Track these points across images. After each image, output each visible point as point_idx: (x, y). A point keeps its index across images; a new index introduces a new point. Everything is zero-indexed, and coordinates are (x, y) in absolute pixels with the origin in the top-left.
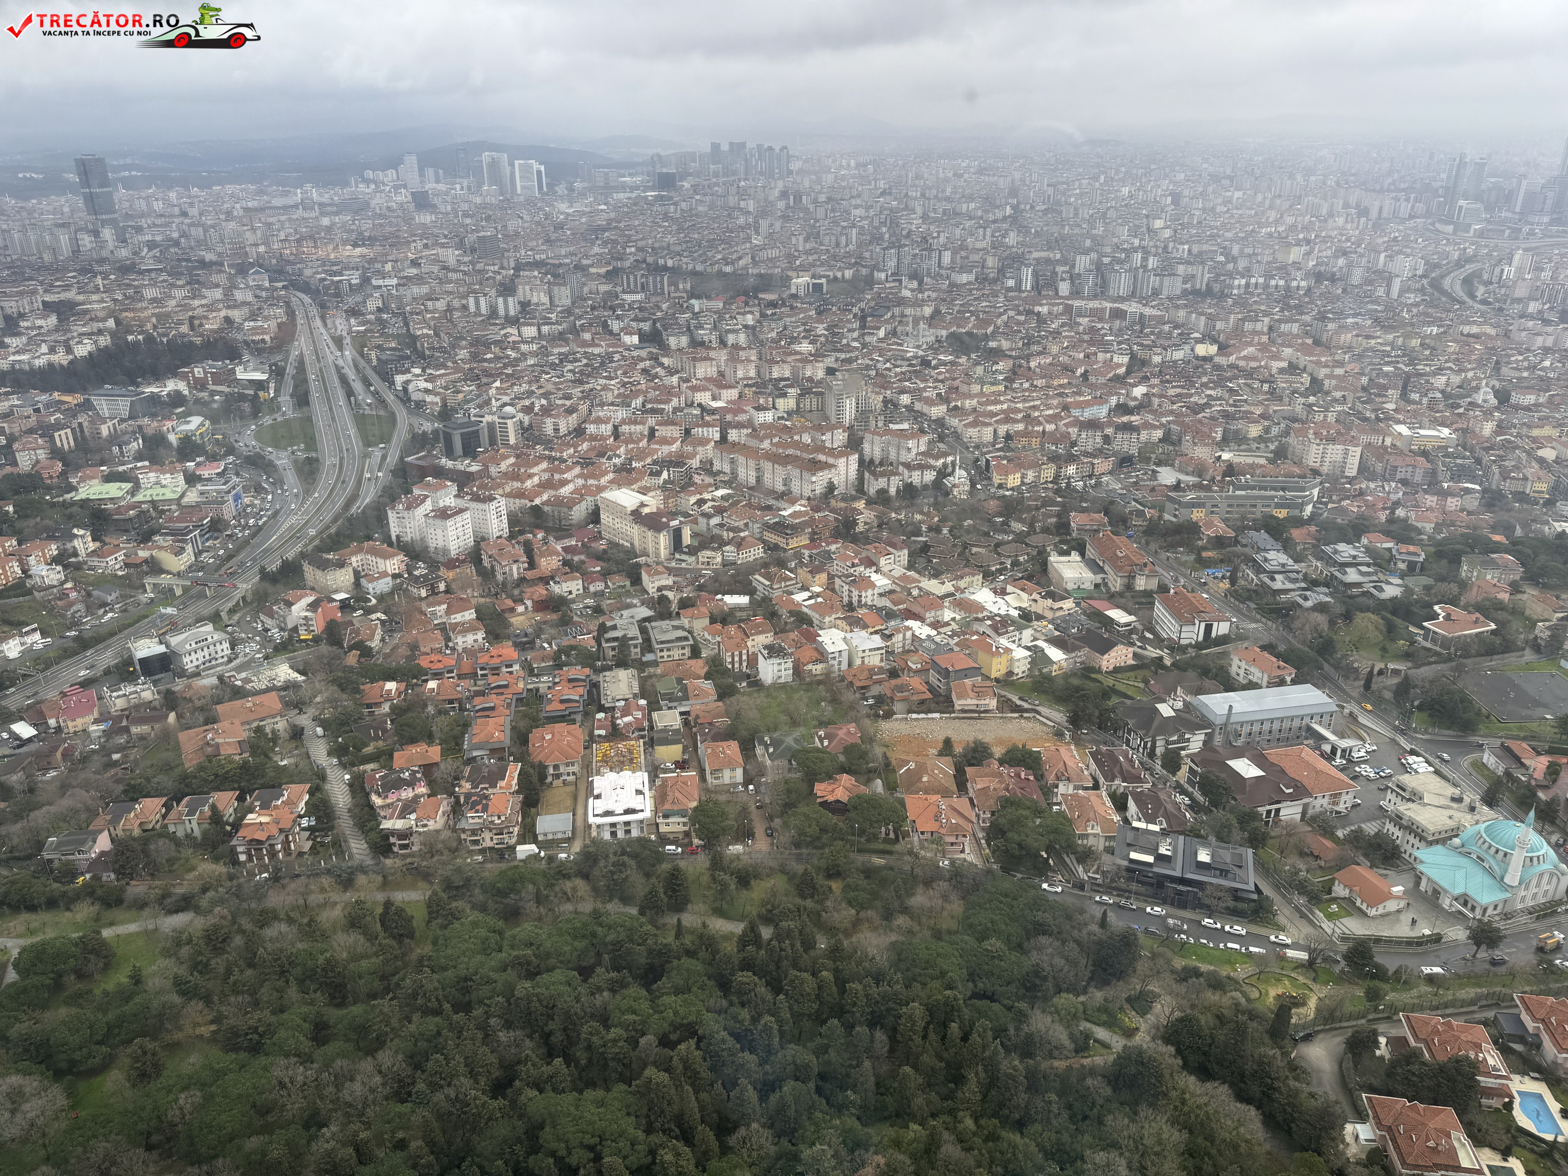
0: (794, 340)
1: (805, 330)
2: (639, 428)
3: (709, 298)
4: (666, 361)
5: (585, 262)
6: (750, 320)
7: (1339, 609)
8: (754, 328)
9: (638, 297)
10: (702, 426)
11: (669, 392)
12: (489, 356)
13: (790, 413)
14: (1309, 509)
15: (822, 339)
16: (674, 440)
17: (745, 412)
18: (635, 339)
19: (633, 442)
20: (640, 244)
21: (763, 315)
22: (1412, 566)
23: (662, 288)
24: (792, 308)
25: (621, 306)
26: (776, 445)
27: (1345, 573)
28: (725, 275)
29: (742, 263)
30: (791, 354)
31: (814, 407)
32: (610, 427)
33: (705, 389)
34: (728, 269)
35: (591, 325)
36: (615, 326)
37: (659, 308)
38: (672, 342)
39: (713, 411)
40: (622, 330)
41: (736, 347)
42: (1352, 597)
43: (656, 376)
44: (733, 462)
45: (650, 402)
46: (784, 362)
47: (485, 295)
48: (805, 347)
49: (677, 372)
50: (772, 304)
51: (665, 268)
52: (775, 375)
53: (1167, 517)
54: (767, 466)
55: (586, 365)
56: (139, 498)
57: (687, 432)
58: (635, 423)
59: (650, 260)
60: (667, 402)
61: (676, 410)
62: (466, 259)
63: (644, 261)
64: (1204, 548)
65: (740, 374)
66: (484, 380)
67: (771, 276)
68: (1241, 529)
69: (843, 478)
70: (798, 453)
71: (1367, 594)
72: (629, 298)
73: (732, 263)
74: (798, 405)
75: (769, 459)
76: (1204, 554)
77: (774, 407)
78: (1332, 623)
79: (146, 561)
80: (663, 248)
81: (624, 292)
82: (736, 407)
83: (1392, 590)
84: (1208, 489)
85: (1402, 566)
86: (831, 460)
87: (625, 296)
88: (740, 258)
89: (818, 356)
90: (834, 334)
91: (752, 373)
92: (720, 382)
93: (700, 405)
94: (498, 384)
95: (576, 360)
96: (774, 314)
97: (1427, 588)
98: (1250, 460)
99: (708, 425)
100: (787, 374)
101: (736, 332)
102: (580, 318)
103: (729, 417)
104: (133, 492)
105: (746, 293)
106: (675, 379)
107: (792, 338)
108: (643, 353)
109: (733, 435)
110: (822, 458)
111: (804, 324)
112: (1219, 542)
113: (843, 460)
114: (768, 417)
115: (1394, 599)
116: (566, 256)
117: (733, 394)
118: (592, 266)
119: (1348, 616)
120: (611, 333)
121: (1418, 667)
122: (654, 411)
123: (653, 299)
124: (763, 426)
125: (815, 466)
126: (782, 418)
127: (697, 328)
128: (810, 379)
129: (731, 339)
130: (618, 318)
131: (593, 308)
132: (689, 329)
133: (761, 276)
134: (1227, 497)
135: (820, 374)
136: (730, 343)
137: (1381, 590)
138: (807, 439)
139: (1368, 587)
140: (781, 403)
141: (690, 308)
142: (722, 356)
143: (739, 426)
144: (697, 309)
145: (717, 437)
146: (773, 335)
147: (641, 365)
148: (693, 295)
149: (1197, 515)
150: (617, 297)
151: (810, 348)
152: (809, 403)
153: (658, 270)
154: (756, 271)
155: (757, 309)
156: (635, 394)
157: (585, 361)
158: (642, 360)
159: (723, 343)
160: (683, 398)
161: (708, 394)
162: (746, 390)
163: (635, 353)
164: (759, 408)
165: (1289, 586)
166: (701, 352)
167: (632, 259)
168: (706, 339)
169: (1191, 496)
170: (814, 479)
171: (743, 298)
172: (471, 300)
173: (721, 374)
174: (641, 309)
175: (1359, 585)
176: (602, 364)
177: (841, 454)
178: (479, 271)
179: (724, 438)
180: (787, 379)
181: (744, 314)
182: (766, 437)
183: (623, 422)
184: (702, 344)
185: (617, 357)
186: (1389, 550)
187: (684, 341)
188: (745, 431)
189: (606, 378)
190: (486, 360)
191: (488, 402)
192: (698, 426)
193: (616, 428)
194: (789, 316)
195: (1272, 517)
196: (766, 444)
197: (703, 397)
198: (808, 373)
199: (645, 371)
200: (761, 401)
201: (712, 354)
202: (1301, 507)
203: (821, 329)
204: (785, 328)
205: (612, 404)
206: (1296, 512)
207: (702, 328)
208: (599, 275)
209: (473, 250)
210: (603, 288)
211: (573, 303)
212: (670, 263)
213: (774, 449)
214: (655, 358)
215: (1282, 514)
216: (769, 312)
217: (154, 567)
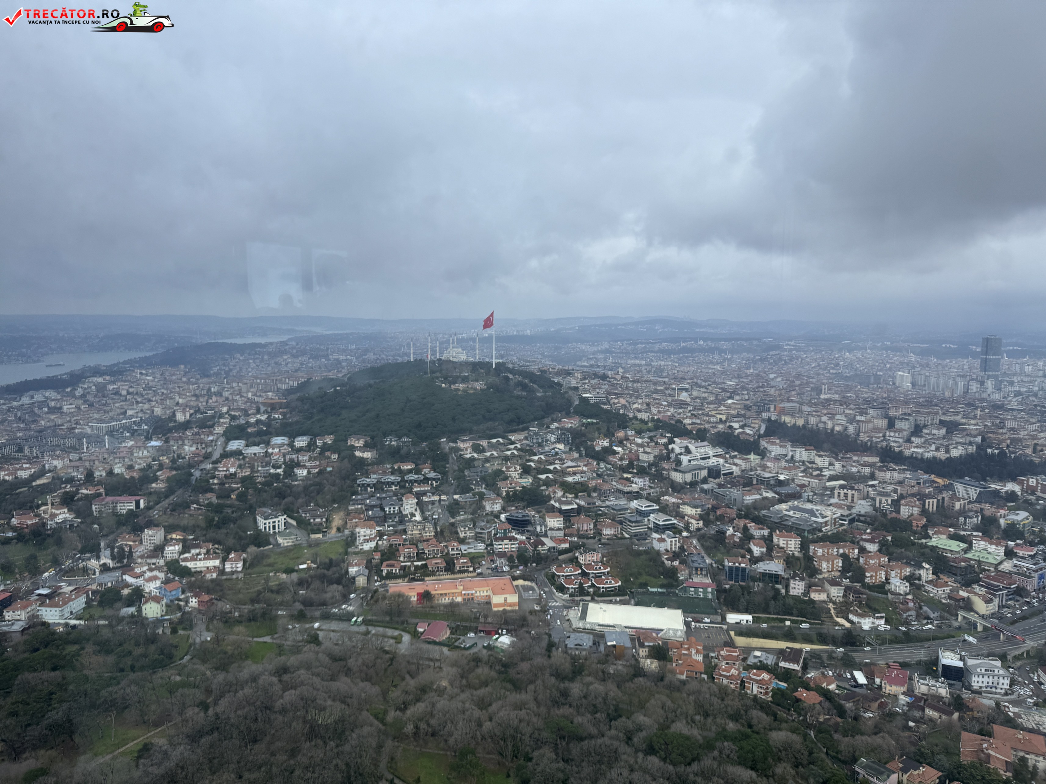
56: (969, 555)
79: (963, 599)
104: (966, 551)
217: (968, 606)
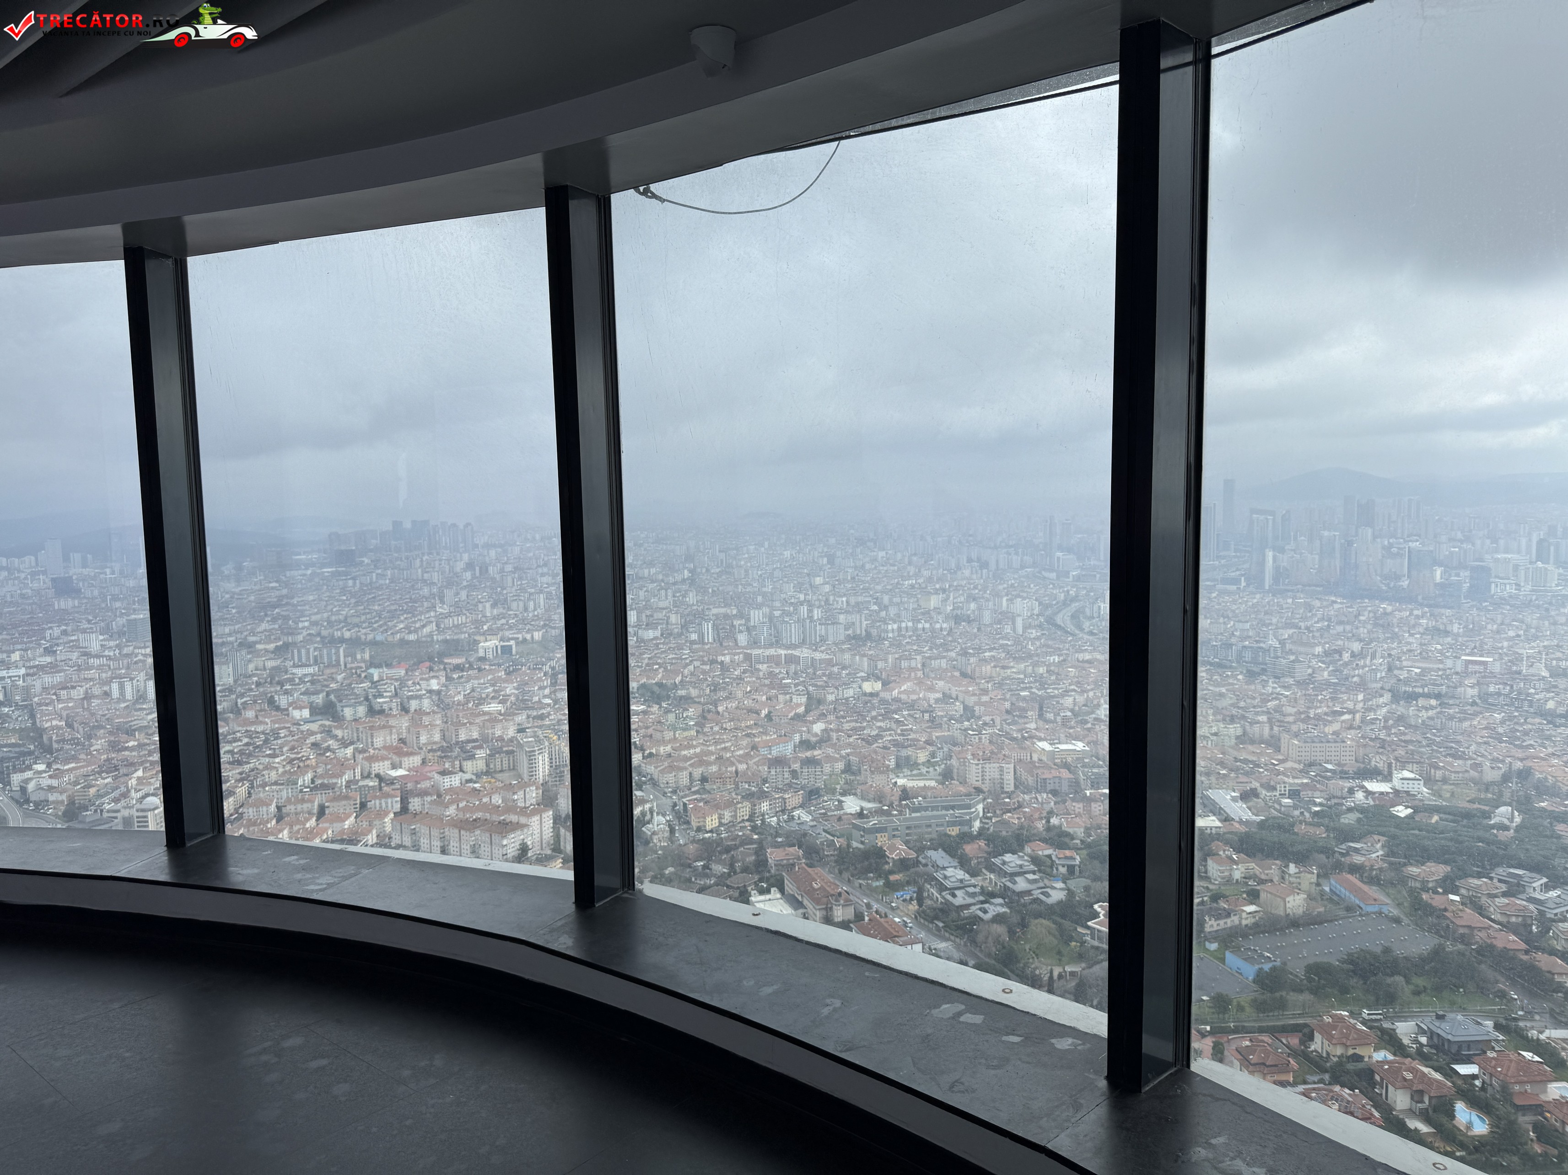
0: (481, 701)
1: (494, 691)
2: (306, 806)
3: (389, 666)
4: (339, 733)
5: (251, 639)
6: (434, 685)
7: (1015, 919)
8: (438, 692)
9: (310, 670)
10: (380, 798)
11: (342, 766)
12: (131, 744)
13: (479, 775)
14: (977, 824)
15: (513, 698)
16: (348, 817)
17: (430, 778)
18: (306, 713)
19: (298, 822)
20: (314, 618)
21: (449, 678)
22: (1071, 869)
23: (338, 661)
24: (480, 670)
25: (291, 681)
26: (465, 809)
27: (1015, 883)
28: (408, 643)
29: (426, 630)
30: (479, 715)
31: (505, 766)
32: (273, 808)
33: (383, 759)
34: (412, 637)
35: (255, 702)
36: (283, 701)
37: (333, 679)
38: (348, 713)
39: (392, 781)
40: (290, 705)
41: (420, 712)
42: (1024, 905)
43: (328, 749)
44: (414, 833)
45: (322, 776)
46: (471, 723)
47: (132, 679)
48: (494, 707)
49: (352, 743)
50: (458, 668)
51: (342, 640)
52: (463, 737)
53: (855, 844)
54: (452, 833)
55: (247, 744)
57: (363, 805)
58: (303, 801)
59: (324, 633)
60: (340, 776)
61: (349, 783)
62: (112, 643)
63: (319, 634)
64: (891, 872)
65: (423, 739)
66: (123, 770)
67: (458, 641)
68: (920, 850)
69: (537, 837)
70: (488, 816)
71: (1036, 900)
72: (299, 672)
73: (416, 631)
74: (487, 765)
75: (455, 826)
76: (892, 878)
77: (461, 770)
78: (1011, 932)
80: (340, 622)
81: (294, 666)
82: (417, 775)
83: (1057, 895)
84: (888, 813)
85: (1063, 870)
86: (523, 820)
87: (295, 671)
88: (424, 626)
89: (508, 715)
90: (524, 693)
91: (437, 737)
92: (401, 749)
93: (378, 776)
94: (140, 773)
95: (236, 740)
96: (460, 677)
97: (1087, 889)
98: (921, 784)
99: (387, 796)
100: (475, 735)
101: (419, 697)
102: (242, 695)
103: (410, 786)
105: (431, 659)
106: (349, 751)
107: (481, 698)
108: (314, 727)
109: (415, 804)
110: (514, 818)
111: (493, 685)
112: (903, 864)
113: (535, 819)
114: (455, 781)
115: (1060, 902)
116: (230, 635)
117: (416, 760)
118: (259, 642)
119: (1024, 925)
120: (278, 708)
121: (1090, 967)
122: (324, 787)
123: (328, 671)
124: (451, 790)
125: (505, 828)
126: (470, 781)
127: (375, 697)
128: (501, 739)
129: (414, 705)
130: (286, 692)
131: (258, 684)
132: (367, 699)
133: (446, 641)
134: (906, 820)
135: (511, 732)
136: (412, 709)
137: (1047, 895)
138: (497, 800)
139: (1037, 893)
140: (468, 765)
141: (369, 677)
142: (404, 723)
143: (423, 793)
144: (376, 678)
145: (397, 807)
146: (460, 697)
147: (312, 739)
148: (372, 664)
149: (882, 840)
150: (286, 672)
151: (500, 707)
152: (498, 762)
153: (333, 642)
154: (440, 638)
155: (443, 673)
156: (302, 770)
157: (246, 740)
158: (313, 733)
159: (405, 710)
160: (358, 771)
161: (387, 763)
162: (430, 756)
163: (305, 728)
164: (444, 773)
165: (970, 900)
166: (378, 721)
167: (305, 633)
168: (385, 706)
169: (873, 822)
170: (505, 842)
171: (427, 664)
172: (115, 686)
173: (402, 741)
174: (313, 682)
175: (1029, 892)
176: (266, 741)
177: (534, 813)
178: (127, 655)
179: (404, 809)
180: (474, 741)
181: (427, 680)
182: (452, 802)
183: (289, 800)
184: (381, 712)
185: (283, 733)
186: (1049, 856)
187: (362, 710)
188: (429, 799)
189: (269, 756)
190: (127, 749)
191: (125, 795)
192: (375, 798)
193: (279, 808)
194: (477, 678)
195: (946, 835)
196: (451, 811)
197: (382, 767)
198: (498, 733)
199: (315, 745)
200: (447, 765)
201: (392, 722)
202: (969, 823)
203: (510, 689)
204: (473, 690)
205: (276, 783)
206: (966, 829)
207: (382, 696)
208: (266, 650)
209: (121, 634)
210: (270, 664)
211: (235, 681)
212: (347, 635)
213: (461, 816)
214: (328, 732)
215: (954, 831)
216: (455, 676)
